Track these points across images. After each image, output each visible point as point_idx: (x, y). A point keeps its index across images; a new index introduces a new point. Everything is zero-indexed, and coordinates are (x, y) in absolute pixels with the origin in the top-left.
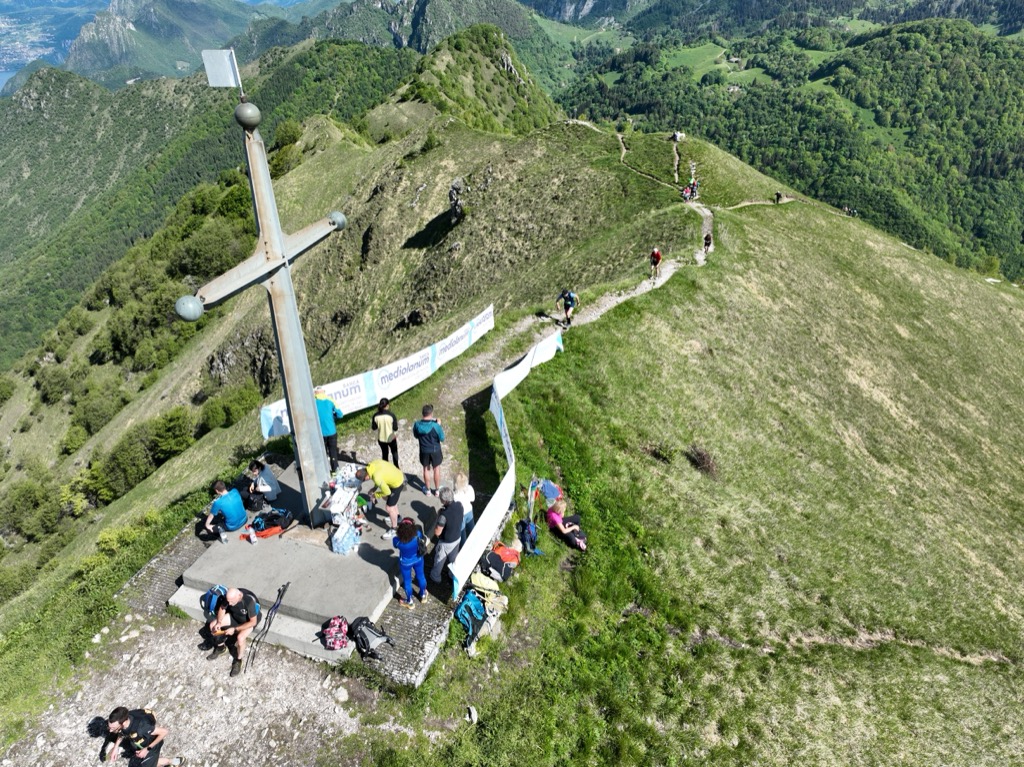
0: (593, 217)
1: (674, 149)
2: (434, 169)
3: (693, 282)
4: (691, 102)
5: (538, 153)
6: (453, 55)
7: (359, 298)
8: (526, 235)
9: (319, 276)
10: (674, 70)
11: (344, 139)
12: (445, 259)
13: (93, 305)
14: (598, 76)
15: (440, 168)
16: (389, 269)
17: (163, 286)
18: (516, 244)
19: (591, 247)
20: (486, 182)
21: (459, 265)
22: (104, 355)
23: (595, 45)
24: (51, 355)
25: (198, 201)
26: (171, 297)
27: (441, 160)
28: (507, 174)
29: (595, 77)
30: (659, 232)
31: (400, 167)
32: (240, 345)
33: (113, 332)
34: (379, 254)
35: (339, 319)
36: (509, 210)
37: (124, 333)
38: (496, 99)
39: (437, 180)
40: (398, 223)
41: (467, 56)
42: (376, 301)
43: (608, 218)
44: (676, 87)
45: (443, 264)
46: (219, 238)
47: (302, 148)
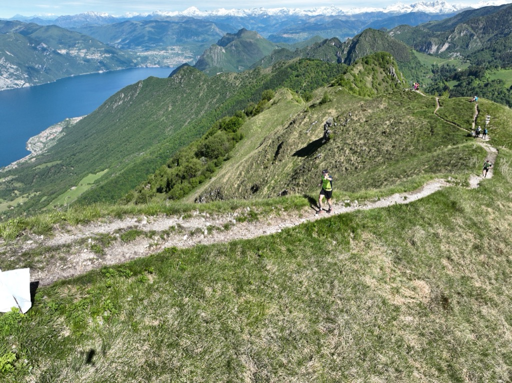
0: (406, 146)
1: (476, 107)
2: (324, 114)
3: (454, 204)
4: (502, 99)
5: (382, 107)
6: (363, 66)
7: (266, 178)
8: (360, 153)
9: (253, 164)
10: (492, 81)
11: (292, 99)
12: (311, 163)
13: (171, 165)
14: (446, 83)
15: (326, 113)
16: (286, 165)
17: (191, 160)
18: (352, 158)
19: (398, 166)
20: (347, 121)
21: (317, 167)
22: (163, 189)
23: (446, 66)
24: (149, 185)
25: (223, 124)
26: (192, 166)
27: (329, 109)
28: (359, 117)
29: (443, 83)
30: (448, 159)
31: (306, 112)
32: (209, 194)
33: (168, 179)
34: (283, 156)
35: (255, 188)
36: (354, 138)
37: (171, 180)
38: (383, 89)
39: (324, 119)
40: (297, 141)
41: (371, 67)
42: (273, 182)
43: (416, 148)
44: (493, 90)
45: (310, 165)
46: (220, 141)
47: (272, 103)
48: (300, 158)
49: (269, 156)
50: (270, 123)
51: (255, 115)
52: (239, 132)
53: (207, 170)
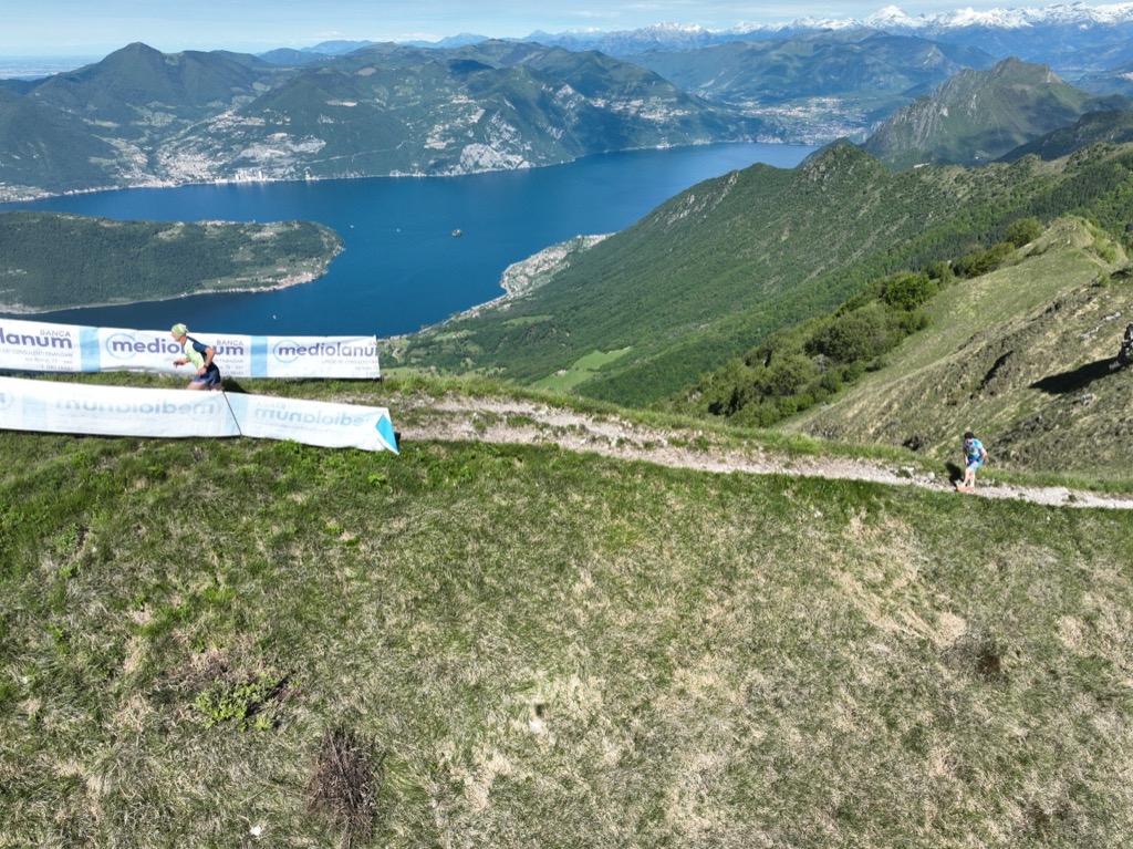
7: (944, 428)
9: (924, 390)
11: (1087, 248)
12: (1060, 411)
13: (752, 361)
16: (1003, 405)
17: (793, 357)
21: (1070, 424)
22: (721, 407)
24: (699, 394)
26: (792, 371)
31: (1098, 285)
33: (736, 389)
40: (1049, 353)
45: (1053, 417)
46: (869, 326)
47: (1028, 252)
48: (1044, 395)
49: (967, 379)
50: (1004, 302)
51: (974, 275)
52: (920, 311)
53: (822, 385)
